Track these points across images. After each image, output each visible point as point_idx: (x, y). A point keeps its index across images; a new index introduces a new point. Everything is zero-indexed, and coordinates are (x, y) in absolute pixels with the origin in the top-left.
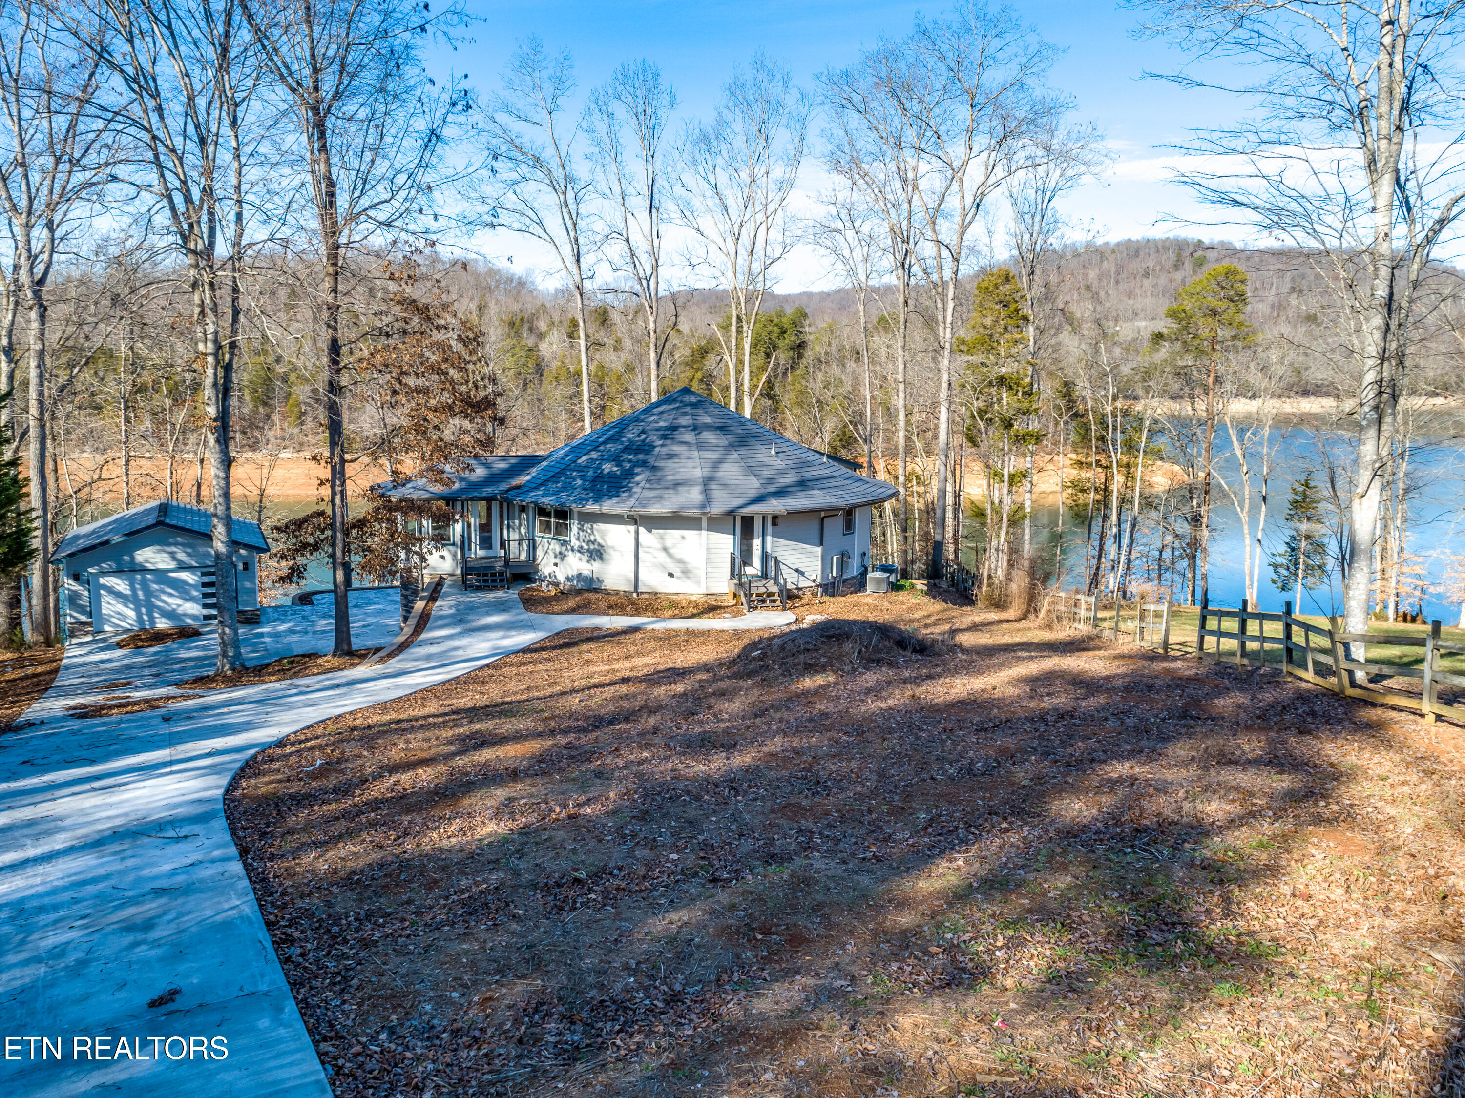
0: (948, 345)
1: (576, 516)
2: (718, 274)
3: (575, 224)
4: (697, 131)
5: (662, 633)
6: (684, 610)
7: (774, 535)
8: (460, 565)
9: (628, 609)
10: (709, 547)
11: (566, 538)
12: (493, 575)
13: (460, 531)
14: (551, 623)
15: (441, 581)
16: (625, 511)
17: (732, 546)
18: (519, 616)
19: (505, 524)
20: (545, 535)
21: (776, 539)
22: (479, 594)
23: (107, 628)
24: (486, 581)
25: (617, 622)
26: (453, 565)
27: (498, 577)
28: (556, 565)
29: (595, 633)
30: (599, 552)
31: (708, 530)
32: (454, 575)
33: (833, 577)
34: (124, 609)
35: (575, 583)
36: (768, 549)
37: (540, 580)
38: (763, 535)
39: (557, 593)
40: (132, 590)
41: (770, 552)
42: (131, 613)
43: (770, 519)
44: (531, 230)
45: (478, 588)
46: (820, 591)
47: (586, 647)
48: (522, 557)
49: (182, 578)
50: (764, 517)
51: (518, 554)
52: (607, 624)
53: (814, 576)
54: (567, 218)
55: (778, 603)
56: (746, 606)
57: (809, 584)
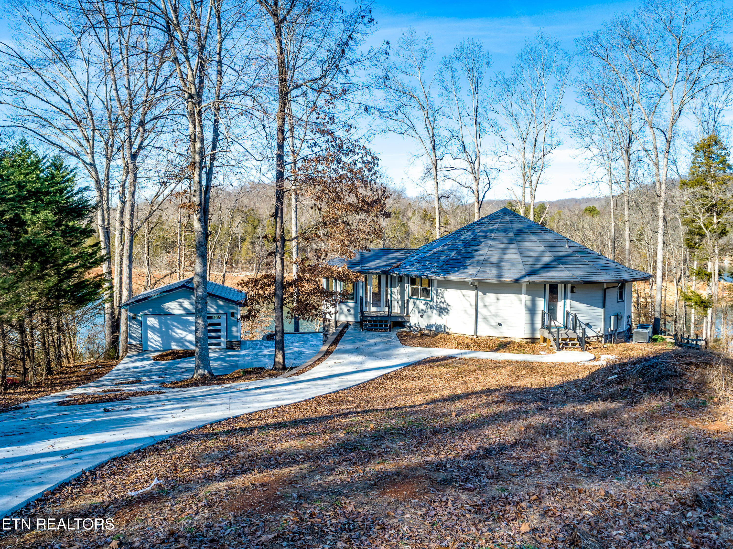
0: (663, 194)
1: (435, 284)
2: (514, 161)
3: (433, 129)
4: (502, 80)
5: (499, 363)
6: (511, 348)
7: (572, 299)
8: (360, 316)
9: (472, 346)
10: (526, 307)
11: (428, 299)
12: (381, 322)
13: (360, 294)
14: (419, 353)
15: (347, 325)
16: (469, 279)
17: (543, 306)
18: (396, 347)
19: (389, 290)
20: (415, 297)
21: (573, 302)
22: (371, 333)
23: (150, 349)
24: (376, 326)
25: (465, 353)
26: (355, 315)
27: (383, 324)
28: (421, 316)
29: (451, 361)
30: (447, 309)
31: (526, 294)
32: (356, 322)
33: (611, 331)
34: (156, 338)
35: (434, 329)
36: (568, 308)
37: (410, 327)
38: (565, 299)
39: (422, 335)
40: (160, 325)
41: (569, 310)
42: (159, 339)
43: (569, 286)
44: (408, 132)
45: (371, 330)
46: (603, 339)
47: (445, 370)
48: (399, 312)
49: (187, 319)
50: (565, 286)
51: (396, 310)
52: (458, 354)
53: (599, 329)
54: (428, 125)
55: (578, 346)
56: (555, 347)
57: (595, 335)
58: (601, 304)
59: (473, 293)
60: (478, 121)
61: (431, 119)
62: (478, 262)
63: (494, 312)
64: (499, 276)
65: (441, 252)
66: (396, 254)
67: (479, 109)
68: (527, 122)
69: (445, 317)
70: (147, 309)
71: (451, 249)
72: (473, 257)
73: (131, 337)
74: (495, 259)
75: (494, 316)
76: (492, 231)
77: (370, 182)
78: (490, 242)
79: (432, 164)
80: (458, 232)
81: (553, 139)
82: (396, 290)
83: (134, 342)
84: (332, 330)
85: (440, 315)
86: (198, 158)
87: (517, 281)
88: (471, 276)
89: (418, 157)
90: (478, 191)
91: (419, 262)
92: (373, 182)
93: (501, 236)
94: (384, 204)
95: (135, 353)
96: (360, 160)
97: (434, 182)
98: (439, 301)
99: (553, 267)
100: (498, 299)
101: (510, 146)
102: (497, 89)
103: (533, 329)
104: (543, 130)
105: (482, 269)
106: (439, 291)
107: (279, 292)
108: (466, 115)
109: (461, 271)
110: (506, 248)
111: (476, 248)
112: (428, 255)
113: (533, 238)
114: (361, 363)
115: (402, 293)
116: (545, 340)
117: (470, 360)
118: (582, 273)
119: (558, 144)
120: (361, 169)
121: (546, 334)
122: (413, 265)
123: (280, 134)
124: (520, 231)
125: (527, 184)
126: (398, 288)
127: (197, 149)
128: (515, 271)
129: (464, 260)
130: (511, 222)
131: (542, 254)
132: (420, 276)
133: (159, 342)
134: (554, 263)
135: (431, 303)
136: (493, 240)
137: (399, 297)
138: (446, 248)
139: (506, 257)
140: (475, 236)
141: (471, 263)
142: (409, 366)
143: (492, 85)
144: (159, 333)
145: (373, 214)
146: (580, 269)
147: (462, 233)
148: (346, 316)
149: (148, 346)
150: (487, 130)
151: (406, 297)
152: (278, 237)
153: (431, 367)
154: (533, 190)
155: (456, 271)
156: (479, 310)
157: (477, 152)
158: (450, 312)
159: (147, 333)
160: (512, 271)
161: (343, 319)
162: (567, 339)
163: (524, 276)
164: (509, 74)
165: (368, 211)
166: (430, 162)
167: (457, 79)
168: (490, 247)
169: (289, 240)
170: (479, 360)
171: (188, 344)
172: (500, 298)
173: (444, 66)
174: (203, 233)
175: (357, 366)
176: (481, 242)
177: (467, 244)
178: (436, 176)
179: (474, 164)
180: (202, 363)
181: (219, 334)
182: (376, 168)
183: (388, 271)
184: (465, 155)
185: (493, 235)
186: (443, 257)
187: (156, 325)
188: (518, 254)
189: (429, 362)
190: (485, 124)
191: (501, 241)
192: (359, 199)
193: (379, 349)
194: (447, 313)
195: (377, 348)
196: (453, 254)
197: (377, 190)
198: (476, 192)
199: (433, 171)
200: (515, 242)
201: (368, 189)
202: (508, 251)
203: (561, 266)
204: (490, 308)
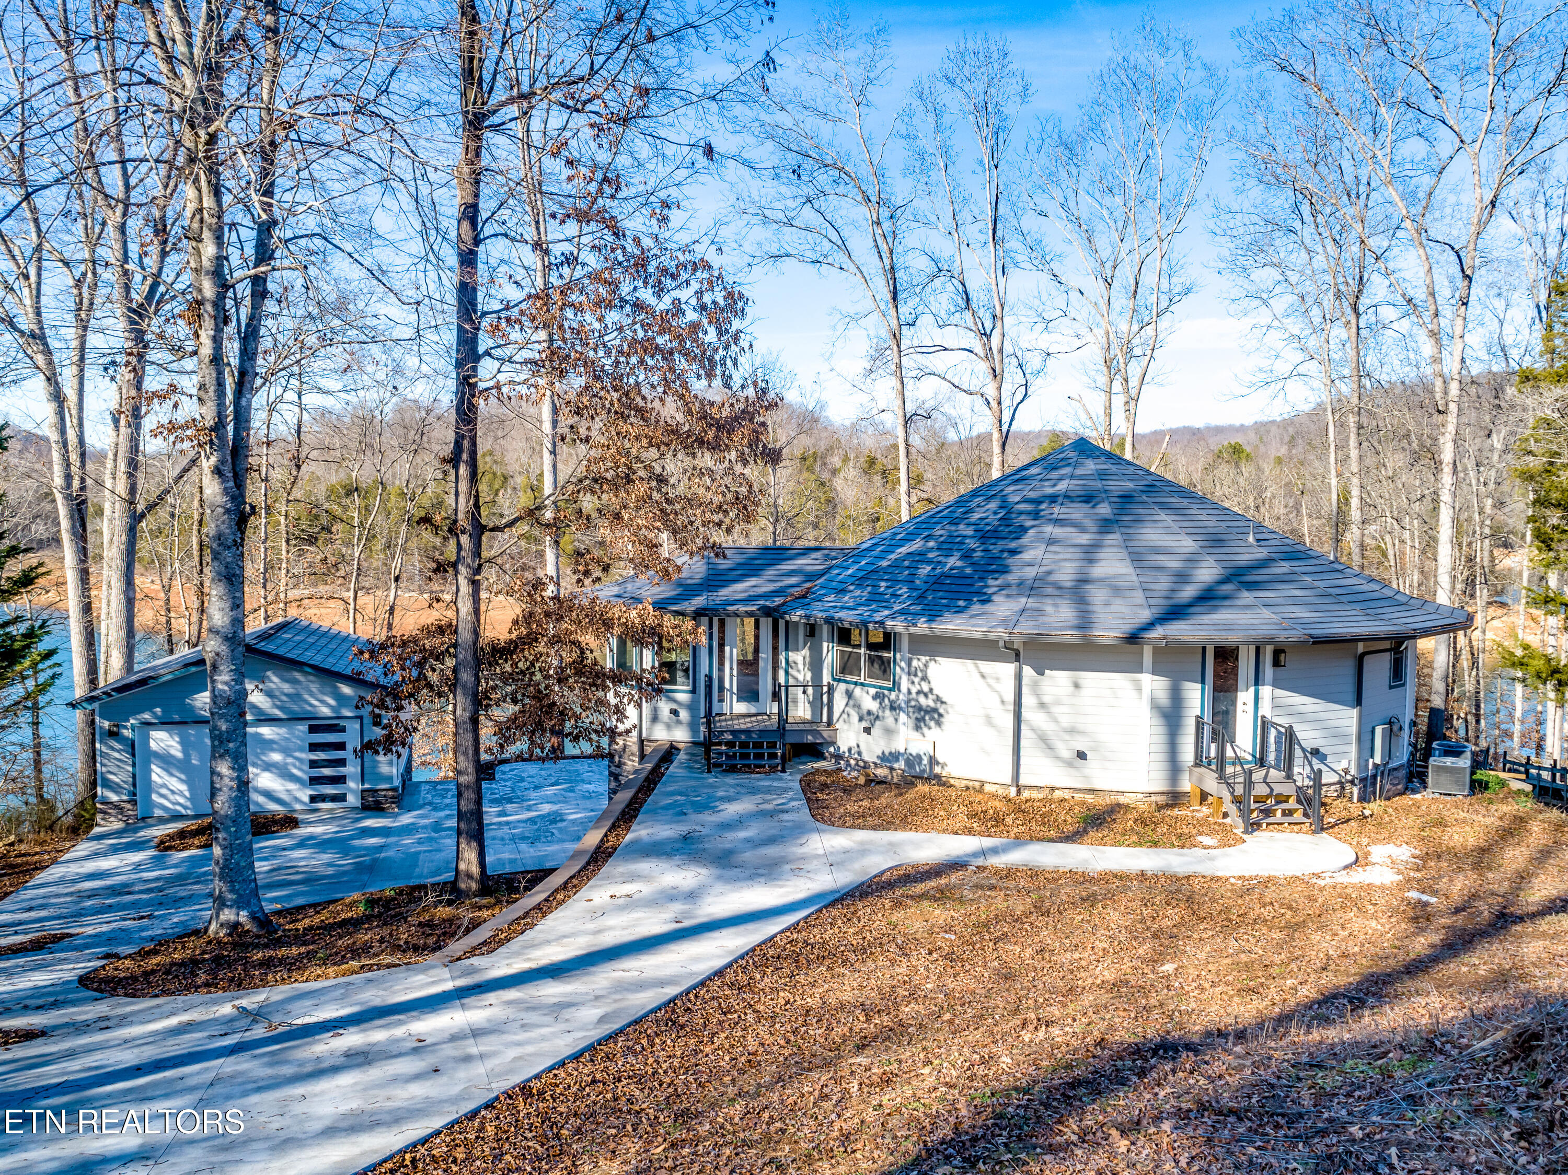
0: (1453, 407)
1: (905, 644)
3: (891, 251)
4: (1055, 136)
5: (1092, 880)
6: (1119, 827)
7: (1276, 684)
8: (703, 729)
9: (1009, 820)
10: (1155, 706)
11: (885, 684)
12: (758, 745)
13: (704, 669)
14: (863, 851)
15: (669, 753)
16: (1000, 633)
17: (1198, 703)
18: (799, 830)
19: (782, 658)
20: (849, 678)
21: (1280, 692)
22: (730, 779)
23: (158, 812)
24: (745, 756)
25: (995, 851)
26: (693, 726)
27: (766, 751)
28: (867, 730)
29: (954, 878)
30: (935, 710)
31: (1154, 673)
32: (694, 743)
33: (1376, 766)
34: (175, 784)
35: (901, 765)
36: (1265, 710)
37: (838, 757)
38: (1257, 683)
39: (869, 782)
40: (185, 751)
41: (1268, 715)
42: (183, 787)
43: (1269, 650)
44: (830, 260)
45: (732, 769)
46: (1356, 790)
47: (940, 914)
48: (808, 716)
49: (257, 734)
50: (1258, 649)
51: (801, 710)
52: (975, 855)
53: (1344, 764)
54: (880, 241)
55: (1298, 816)
56: (1235, 821)
57: (1335, 778)
58: (1351, 696)
59: (1007, 670)
60: (999, 234)
61: (887, 225)
62: (1021, 584)
63: (1065, 721)
64: (1084, 623)
65: (920, 557)
66: (801, 562)
67: (1001, 206)
68: (1116, 237)
69: (932, 733)
70: (150, 709)
71: (947, 546)
72: (1005, 570)
73: (107, 784)
74: (1066, 574)
75: (1066, 731)
76: (1053, 499)
77: (723, 360)
78: (1049, 529)
79: (889, 336)
80: (961, 501)
81: (1174, 280)
82: (800, 657)
83: (114, 798)
84: (631, 764)
85: (917, 728)
86: (208, 289)
87: (1133, 638)
88: (1004, 622)
89: (855, 318)
90: (999, 403)
91: (860, 582)
92: (729, 363)
93: (1077, 512)
94: (763, 424)
95: (117, 825)
96: (693, 301)
97: (894, 382)
98: (914, 690)
99: (1226, 598)
100: (1077, 686)
101: (1074, 295)
102: (1043, 159)
103: (1174, 769)
104: (1157, 254)
105: (1032, 603)
106: (915, 663)
107: (466, 676)
108: (970, 219)
109: (976, 608)
110: (1096, 546)
111: (1013, 545)
112: (885, 563)
113: (1163, 516)
114: (692, 896)
115: (816, 665)
116: (1204, 796)
117: (1009, 873)
118: (1304, 614)
119: (1188, 291)
120: (695, 327)
121: (1211, 783)
122: (843, 591)
123: (465, 225)
124: (1126, 498)
125: (1117, 386)
126: (806, 652)
127: (206, 263)
128: (1125, 610)
129: (982, 579)
130: (1102, 475)
131: (1192, 560)
132: (865, 624)
133: (181, 794)
134: (1227, 588)
135: (893, 696)
136: (1058, 522)
137: (809, 676)
138: (931, 544)
139: (1098, 570)
140: (1008, 511)
141: (1002, 588)
142: (832, 904)
143: (1033, 149)
144: (182, 772)
145: (733, 455)
146: (1296, 602)
147: (973, 504)
148: (669, 727)
149: (150, 804)
150: (1019, 258)
151: (826, 678)
152: (462, 520)
153: (898, 904)
154: (1132, 400)
155: (961, 610)
156: (1025, 714)
157: (998, 308)
158: (945, 720)
159: (150, 771)
160: (1113, 608)
161: (661, 735)
162: (1268, 796)
163: (1150, 626)
164: (1072, 123)
165: (715, 447)
166: (884, 333)
167: (948, 133)
168: (1051, 542)
169: (495, 529)
170: (1034, 873)
171: (261, 799)
172: (1082, 682)
173: (916, 102)
174: (228, 511)
175: (677, 907)
176: (1024, 530)
177: (985, 535)
178: (899, 366)
179: (989, 337)
180: (232, 891)
181: (342, 770)
182: (736, 324)
183: (776, 609)
184: (968, 315)
185: (1056, 509)
186: (925, 570)
187: (173, 752)
188: (1128, 563)
189: (890, 885)
190: (1013, 243)
191: (1082, 529)
192: (690, 412)
193: (748, 840)
194: (939, 724)
195: (742, 834)
196: (953, 561)
197: (743, 387)
198: (994, 404)
199: (892, 354)
200: (1116, 527)
201: (717, 382)
202: (1103, 554)
203: (1246, 594)
204: (1055, 709)
